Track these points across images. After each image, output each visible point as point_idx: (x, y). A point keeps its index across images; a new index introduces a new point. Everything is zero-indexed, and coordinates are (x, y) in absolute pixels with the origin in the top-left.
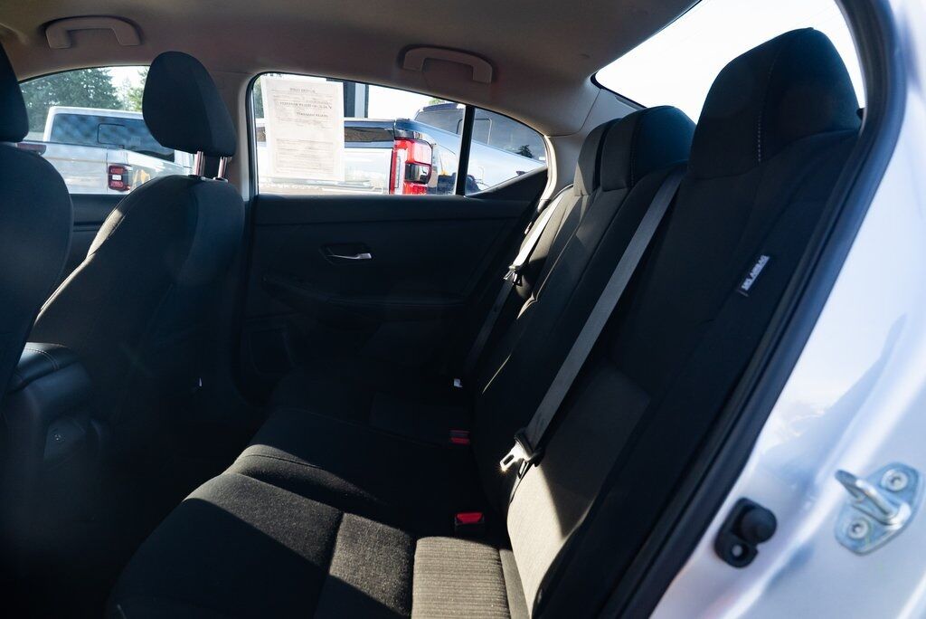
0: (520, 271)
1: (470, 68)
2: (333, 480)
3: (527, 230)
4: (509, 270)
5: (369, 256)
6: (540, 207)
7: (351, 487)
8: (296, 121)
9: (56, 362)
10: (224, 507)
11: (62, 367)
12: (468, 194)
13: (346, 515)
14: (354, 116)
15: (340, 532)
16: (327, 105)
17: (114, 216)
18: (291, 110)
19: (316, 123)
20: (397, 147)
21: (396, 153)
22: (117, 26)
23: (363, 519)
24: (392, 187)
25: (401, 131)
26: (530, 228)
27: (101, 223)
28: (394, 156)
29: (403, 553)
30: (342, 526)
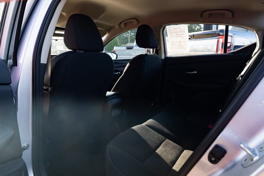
0: (242, 76)
1: (224, 14)
2: (166, 130)
3: (247, 63)
4: (239, 76)
5: (196, 72)
6: (253, 55)
7: (170, 133)
8: (176, 36)
9: (115, 96)
10: (137, 131)
11: (116, 97)
12: (228, 52)
13: (167, 139)
14: (212, 30)
15: (163, 143)
16: (183, 31)
17: (128, 64)
18: (174, 34)
19: (181, 36)
20: (219, 38)
21: (219, 40)
22: (133, 21)
23: (171, 141)
24: (217, 51)
25: (221, 33)
26: (248, 62)
27: (126, 66)
28: (218, 41)
29: (178, 152)
30: (164, 142)
